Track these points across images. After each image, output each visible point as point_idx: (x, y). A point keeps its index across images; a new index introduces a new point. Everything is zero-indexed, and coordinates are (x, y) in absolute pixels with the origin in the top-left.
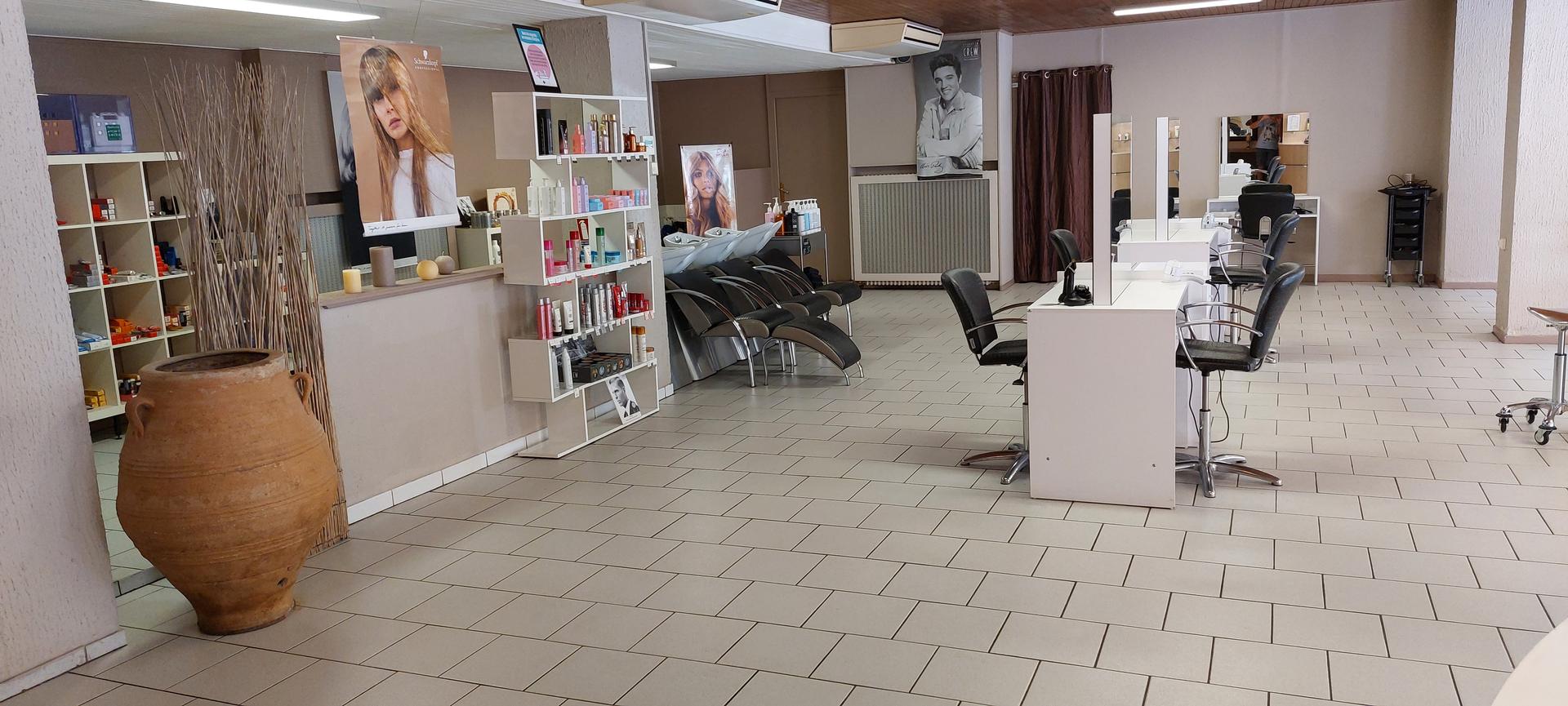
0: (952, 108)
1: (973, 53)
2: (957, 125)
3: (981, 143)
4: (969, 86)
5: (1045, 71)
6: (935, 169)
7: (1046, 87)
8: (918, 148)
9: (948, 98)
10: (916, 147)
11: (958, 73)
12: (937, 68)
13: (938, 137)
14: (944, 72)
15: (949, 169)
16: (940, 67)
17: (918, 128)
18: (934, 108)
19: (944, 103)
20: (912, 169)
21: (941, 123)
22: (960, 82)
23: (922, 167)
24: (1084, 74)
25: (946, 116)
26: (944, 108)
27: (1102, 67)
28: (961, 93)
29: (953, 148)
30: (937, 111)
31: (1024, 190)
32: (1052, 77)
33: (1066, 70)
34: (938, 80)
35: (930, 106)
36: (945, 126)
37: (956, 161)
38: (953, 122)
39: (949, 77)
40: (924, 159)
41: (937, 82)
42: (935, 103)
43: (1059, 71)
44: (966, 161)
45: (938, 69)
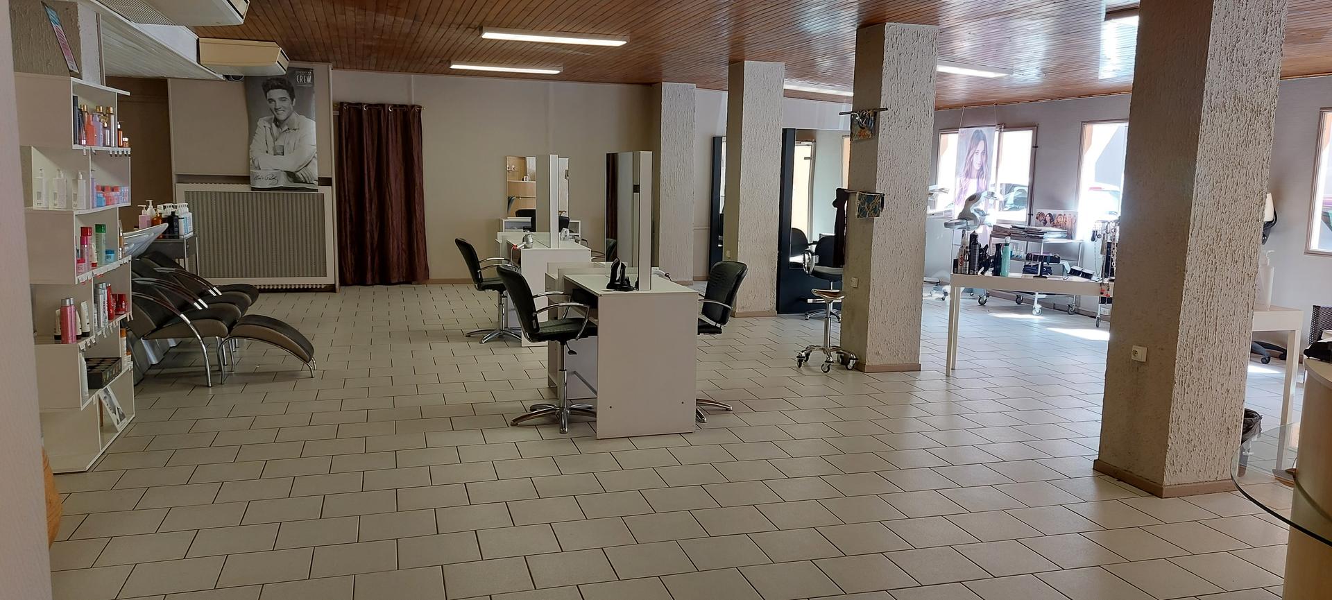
0: (286, 128)
1: (306, 81)
2: (292, 144)
3: (315, 161)
4: (303, 110)
5: (364, 104)
6: (269, 181)
7: (365, 117)
8: (251, 161)
9: (282, 117)
10: (249, 159)
11: (292, 97)
12: (270, 89)
13: (273, 153)
14: (277, 94)
15: (283, 182)
16: (272, 89)
17: (250, 142)
18: (268, 125)
19: (278, 122)
20: (245, 180)
21: (275, 139)
22: (294, 105)
23: (257, 178)
24: (398, 110)
25: (280, 134)
26: (277, 126)
27: (413, 106)
28: (294, 115)
29: (288, 163)
30: (271, 129)
31: (347, 206)
32: (370, 109)
33: (383, 105)
34: (271, 100)
35: (263, 124)
36: (280, 142)
37: (291, 175)
38: (286, 140)
39: (282, 99)
40: (258, 171)
41: (270, 102)
42: (269, 122)
43: (376, 105)
44: (301, 176)
45: (271, 91)
